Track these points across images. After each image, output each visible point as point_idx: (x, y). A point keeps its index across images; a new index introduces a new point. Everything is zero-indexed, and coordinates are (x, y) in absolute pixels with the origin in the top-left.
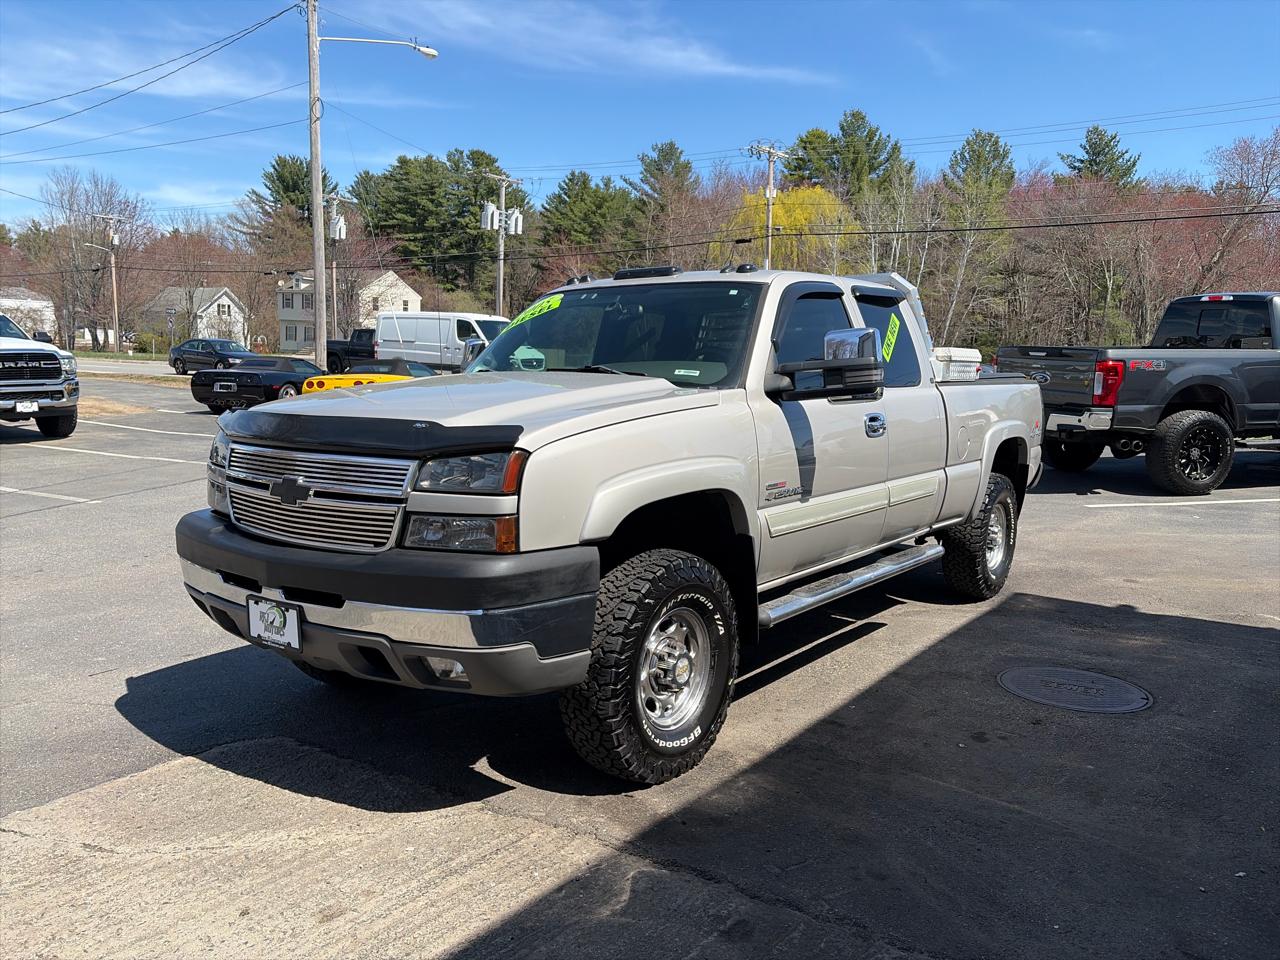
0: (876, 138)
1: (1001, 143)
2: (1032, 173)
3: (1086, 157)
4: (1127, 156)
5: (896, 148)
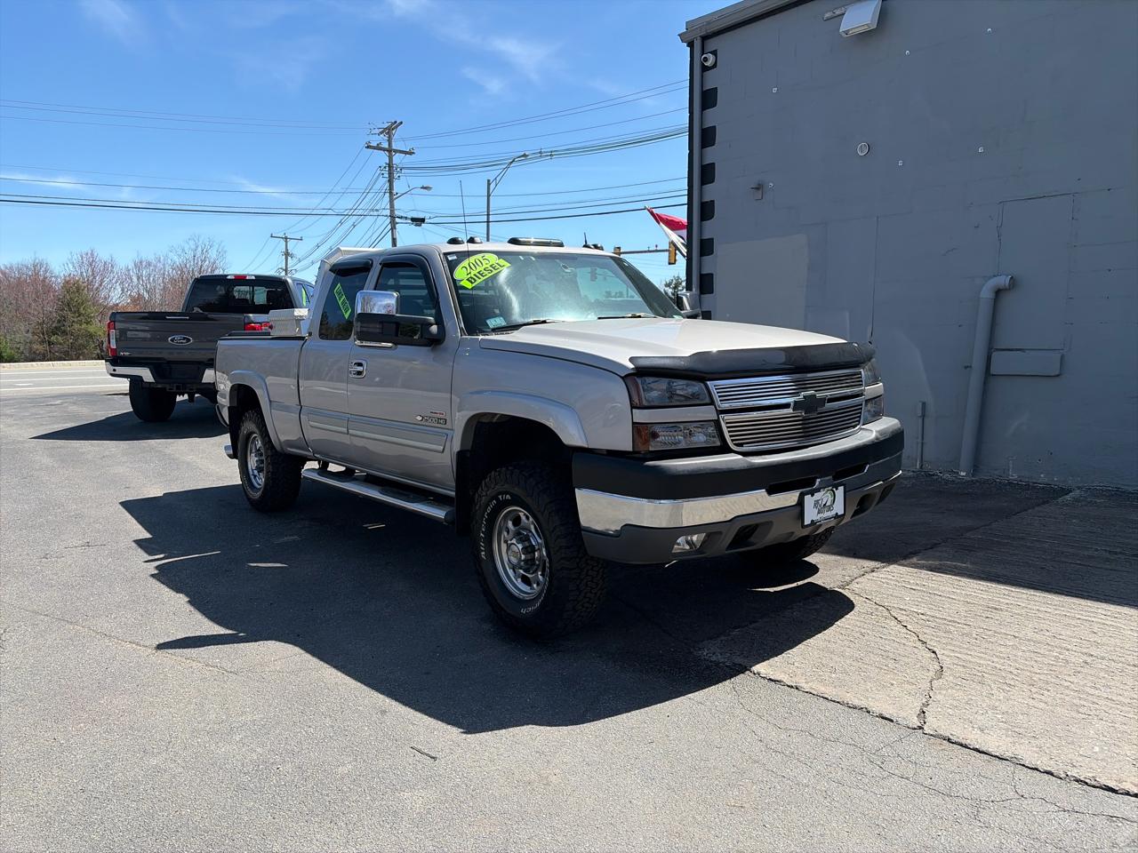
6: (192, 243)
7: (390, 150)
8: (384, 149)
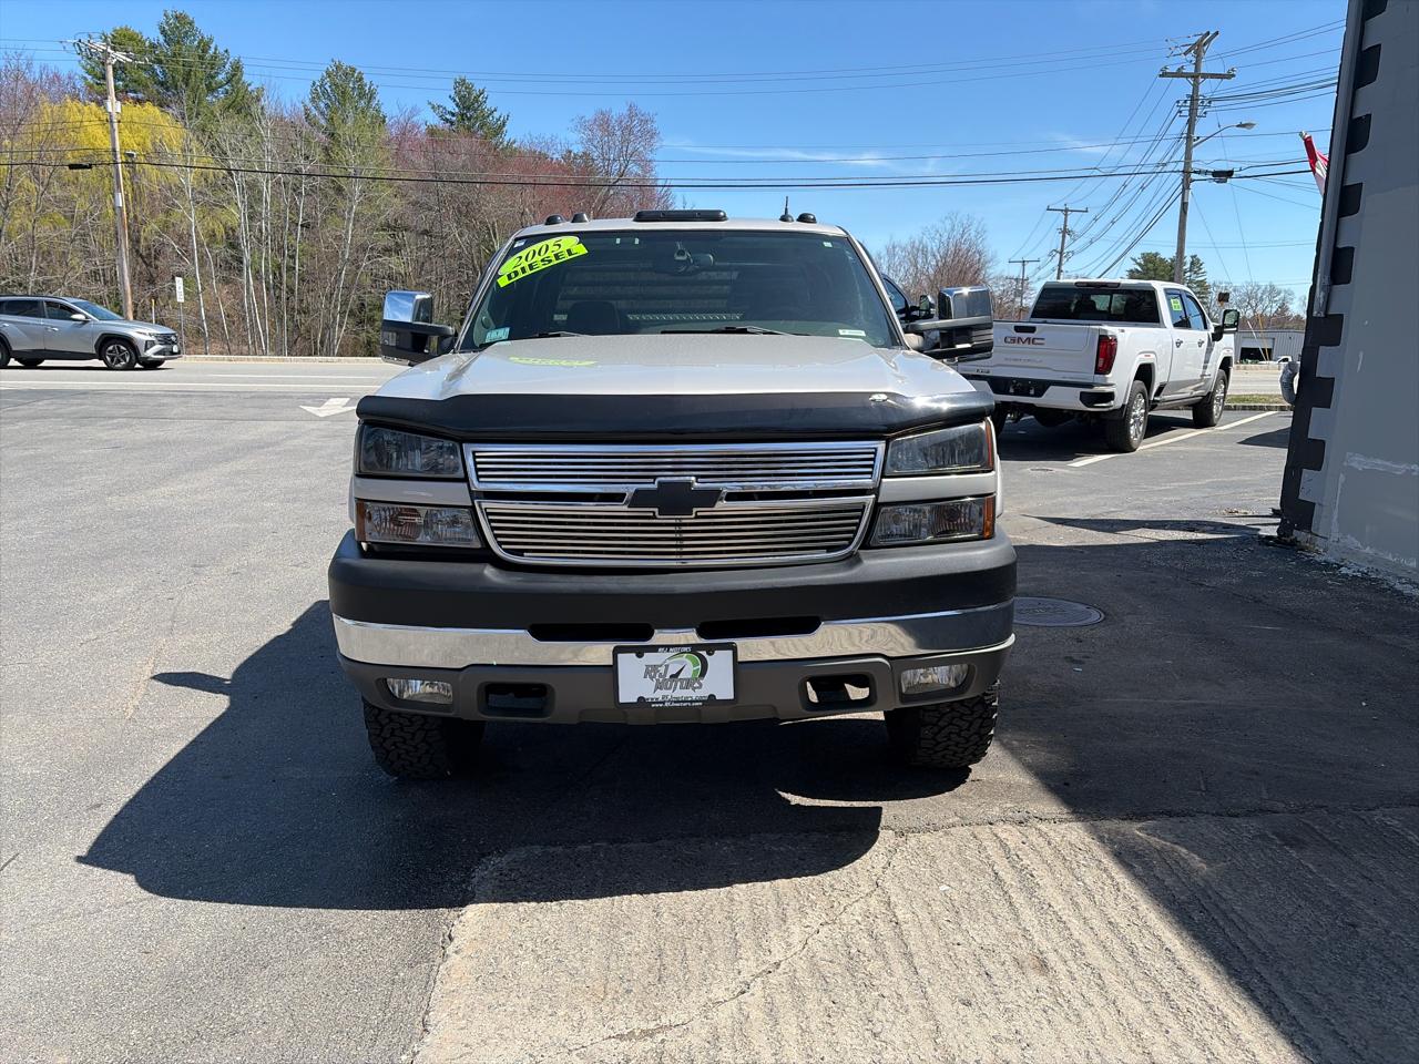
0: (211, 52)
1: (366, 80)
2: (402, 120)
3: (457, 110)
4: (496, 115)
5: (237, 68)
6: (948, 222)
7: (1195, 76)
8: (1187, 76)
